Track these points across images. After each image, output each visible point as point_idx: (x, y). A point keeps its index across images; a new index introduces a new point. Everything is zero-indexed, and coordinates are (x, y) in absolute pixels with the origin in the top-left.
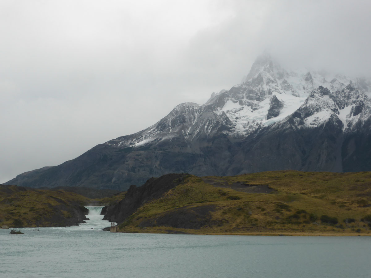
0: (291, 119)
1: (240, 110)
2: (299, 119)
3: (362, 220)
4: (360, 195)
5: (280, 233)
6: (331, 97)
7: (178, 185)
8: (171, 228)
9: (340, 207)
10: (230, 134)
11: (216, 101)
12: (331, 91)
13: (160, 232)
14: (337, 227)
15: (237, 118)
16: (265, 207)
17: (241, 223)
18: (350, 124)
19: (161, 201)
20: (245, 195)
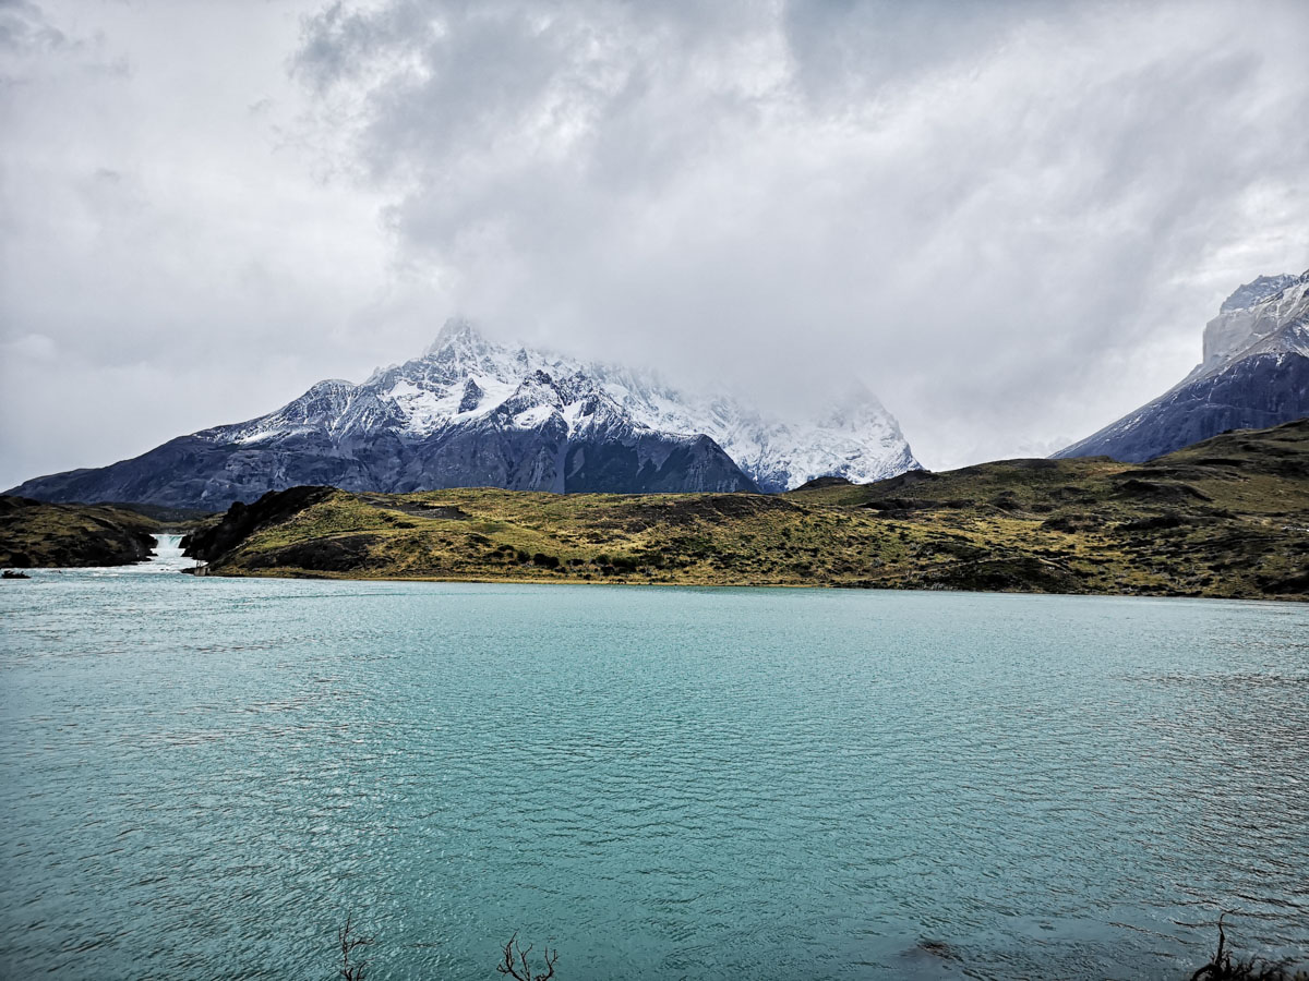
0: (493, 416)
1: (419, 396)
2: (505, 416)
3: (593, 562)
4: (591, 526)
5: (474, 579)
6: (554, 387)
7: (316, 503)
8: (300, 570)
9: (563, 542)
10: (402, 431)
11: (381, 381)
12: (554, 379)
13: (283, 575)
14: (557, 571)
15: (413, 409)
16: (452, 540)
17: (414, 562)
18: (578, 428)
19: (286, 528)
20: (422, 522)
